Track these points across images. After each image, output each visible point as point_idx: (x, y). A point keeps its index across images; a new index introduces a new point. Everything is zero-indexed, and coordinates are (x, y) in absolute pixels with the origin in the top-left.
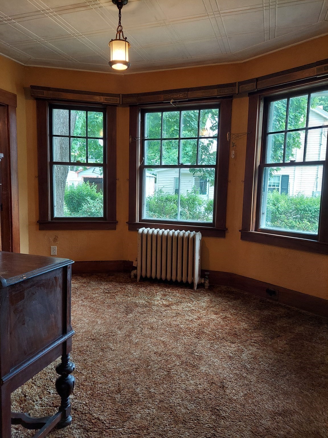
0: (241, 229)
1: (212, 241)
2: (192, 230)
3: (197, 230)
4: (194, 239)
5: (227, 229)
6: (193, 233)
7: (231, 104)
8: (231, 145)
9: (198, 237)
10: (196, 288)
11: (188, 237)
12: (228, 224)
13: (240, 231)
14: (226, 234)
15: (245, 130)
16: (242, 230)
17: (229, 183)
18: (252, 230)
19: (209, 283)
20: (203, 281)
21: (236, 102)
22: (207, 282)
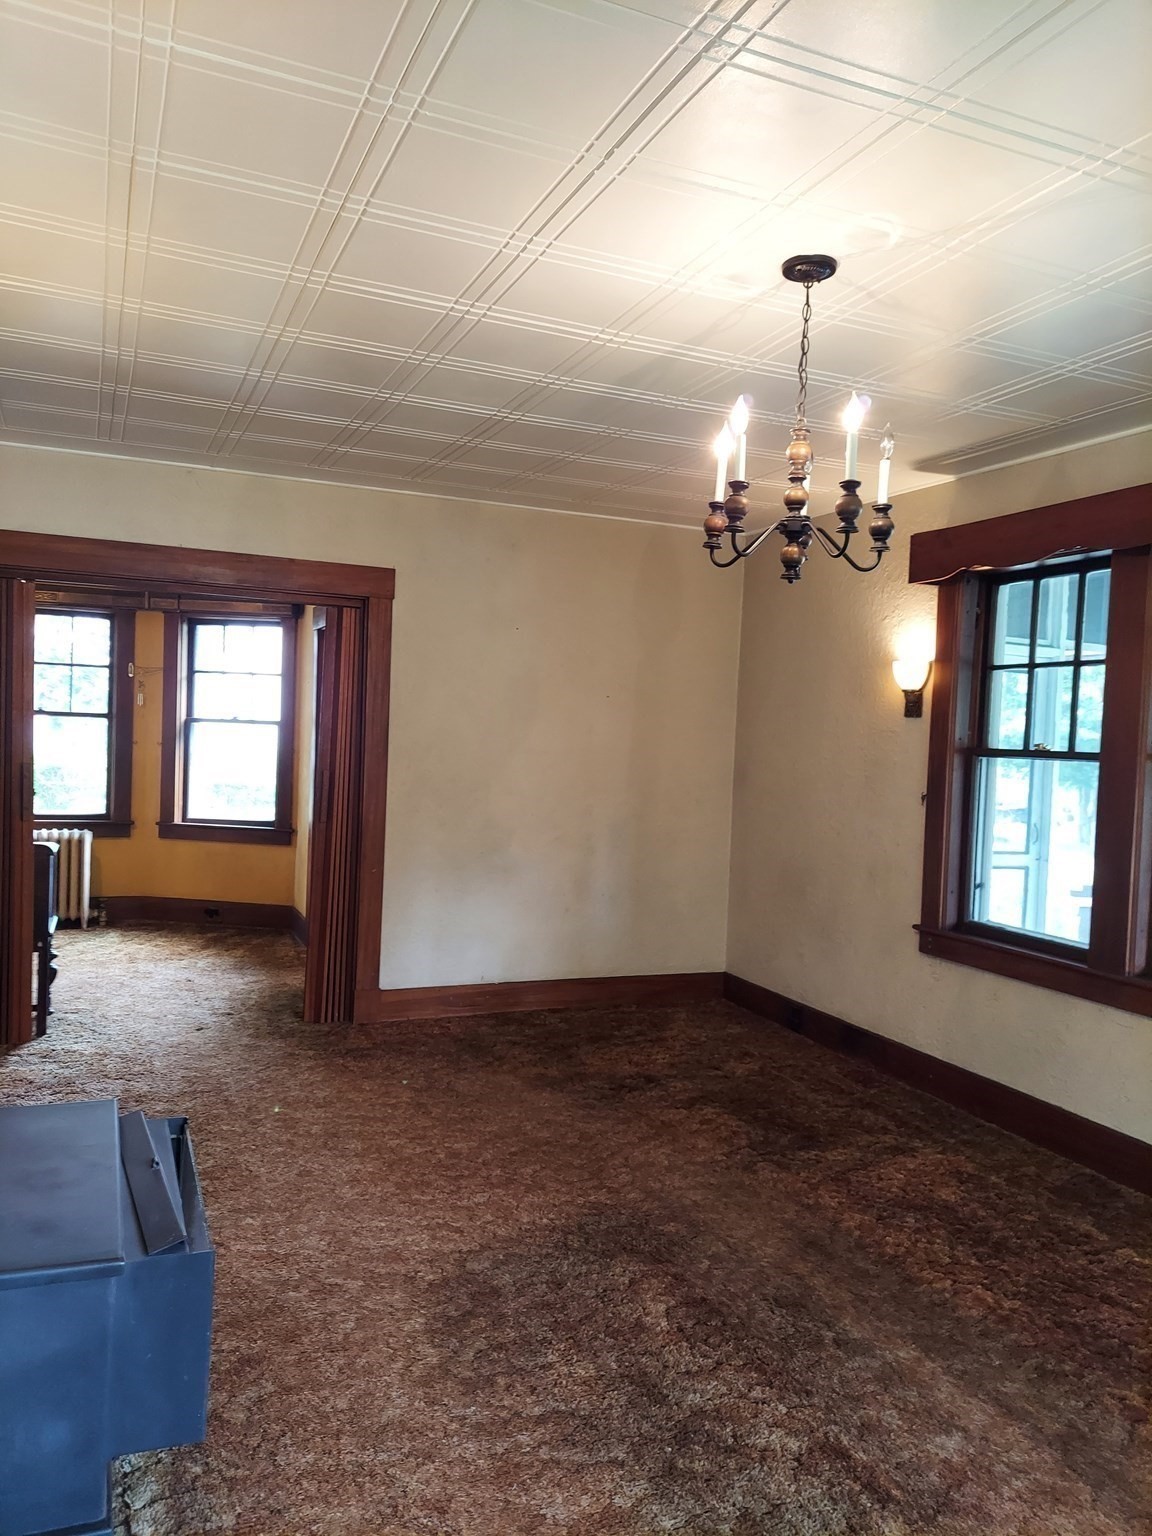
0: (158, 820)
1: (109, 844)
2: (70, 827)
3: (81, 827)
4: (81, 842)
5: (133, 823)
6: (76, 833)
7: (134, 623)
8: (137, 685)
9: (88, 836)
10: (85, 926)
11: (69, 841)
12: (135, 813)
13: (157, 824)
14: (132, 831)
15: (161, 664)
16: (161, 821)
17: (135, 746)
18: (178, 820)
19: (107, 914)
20: (96, 914)
21: (141, 617)
22: (103, 914)
